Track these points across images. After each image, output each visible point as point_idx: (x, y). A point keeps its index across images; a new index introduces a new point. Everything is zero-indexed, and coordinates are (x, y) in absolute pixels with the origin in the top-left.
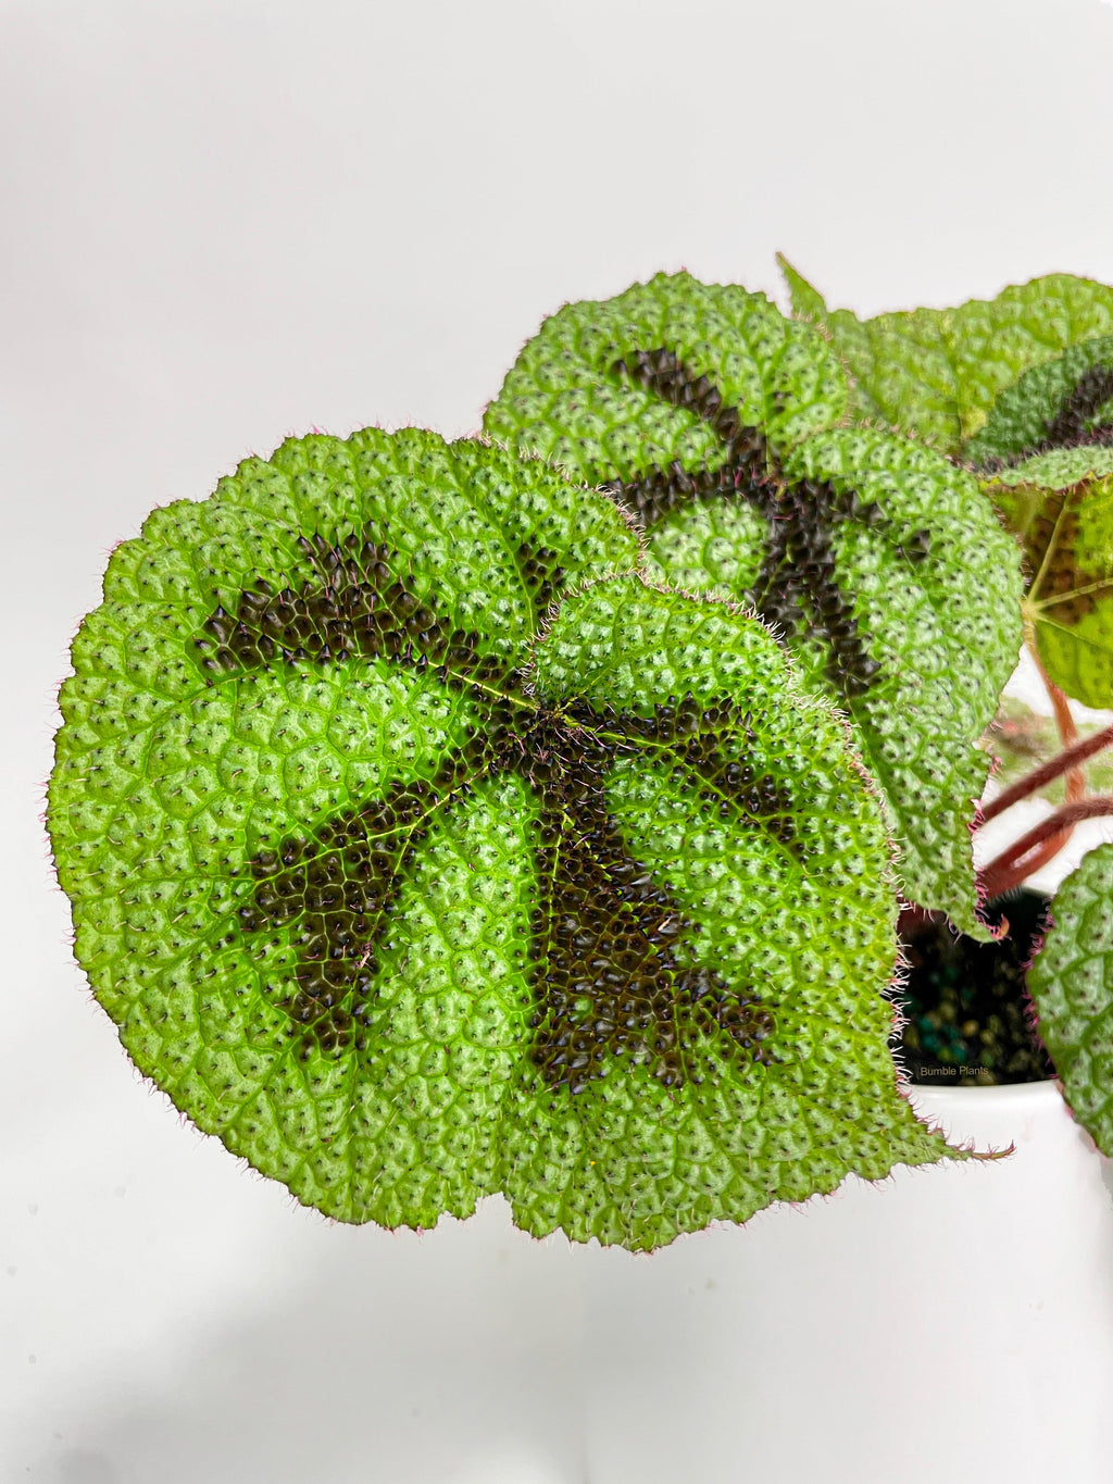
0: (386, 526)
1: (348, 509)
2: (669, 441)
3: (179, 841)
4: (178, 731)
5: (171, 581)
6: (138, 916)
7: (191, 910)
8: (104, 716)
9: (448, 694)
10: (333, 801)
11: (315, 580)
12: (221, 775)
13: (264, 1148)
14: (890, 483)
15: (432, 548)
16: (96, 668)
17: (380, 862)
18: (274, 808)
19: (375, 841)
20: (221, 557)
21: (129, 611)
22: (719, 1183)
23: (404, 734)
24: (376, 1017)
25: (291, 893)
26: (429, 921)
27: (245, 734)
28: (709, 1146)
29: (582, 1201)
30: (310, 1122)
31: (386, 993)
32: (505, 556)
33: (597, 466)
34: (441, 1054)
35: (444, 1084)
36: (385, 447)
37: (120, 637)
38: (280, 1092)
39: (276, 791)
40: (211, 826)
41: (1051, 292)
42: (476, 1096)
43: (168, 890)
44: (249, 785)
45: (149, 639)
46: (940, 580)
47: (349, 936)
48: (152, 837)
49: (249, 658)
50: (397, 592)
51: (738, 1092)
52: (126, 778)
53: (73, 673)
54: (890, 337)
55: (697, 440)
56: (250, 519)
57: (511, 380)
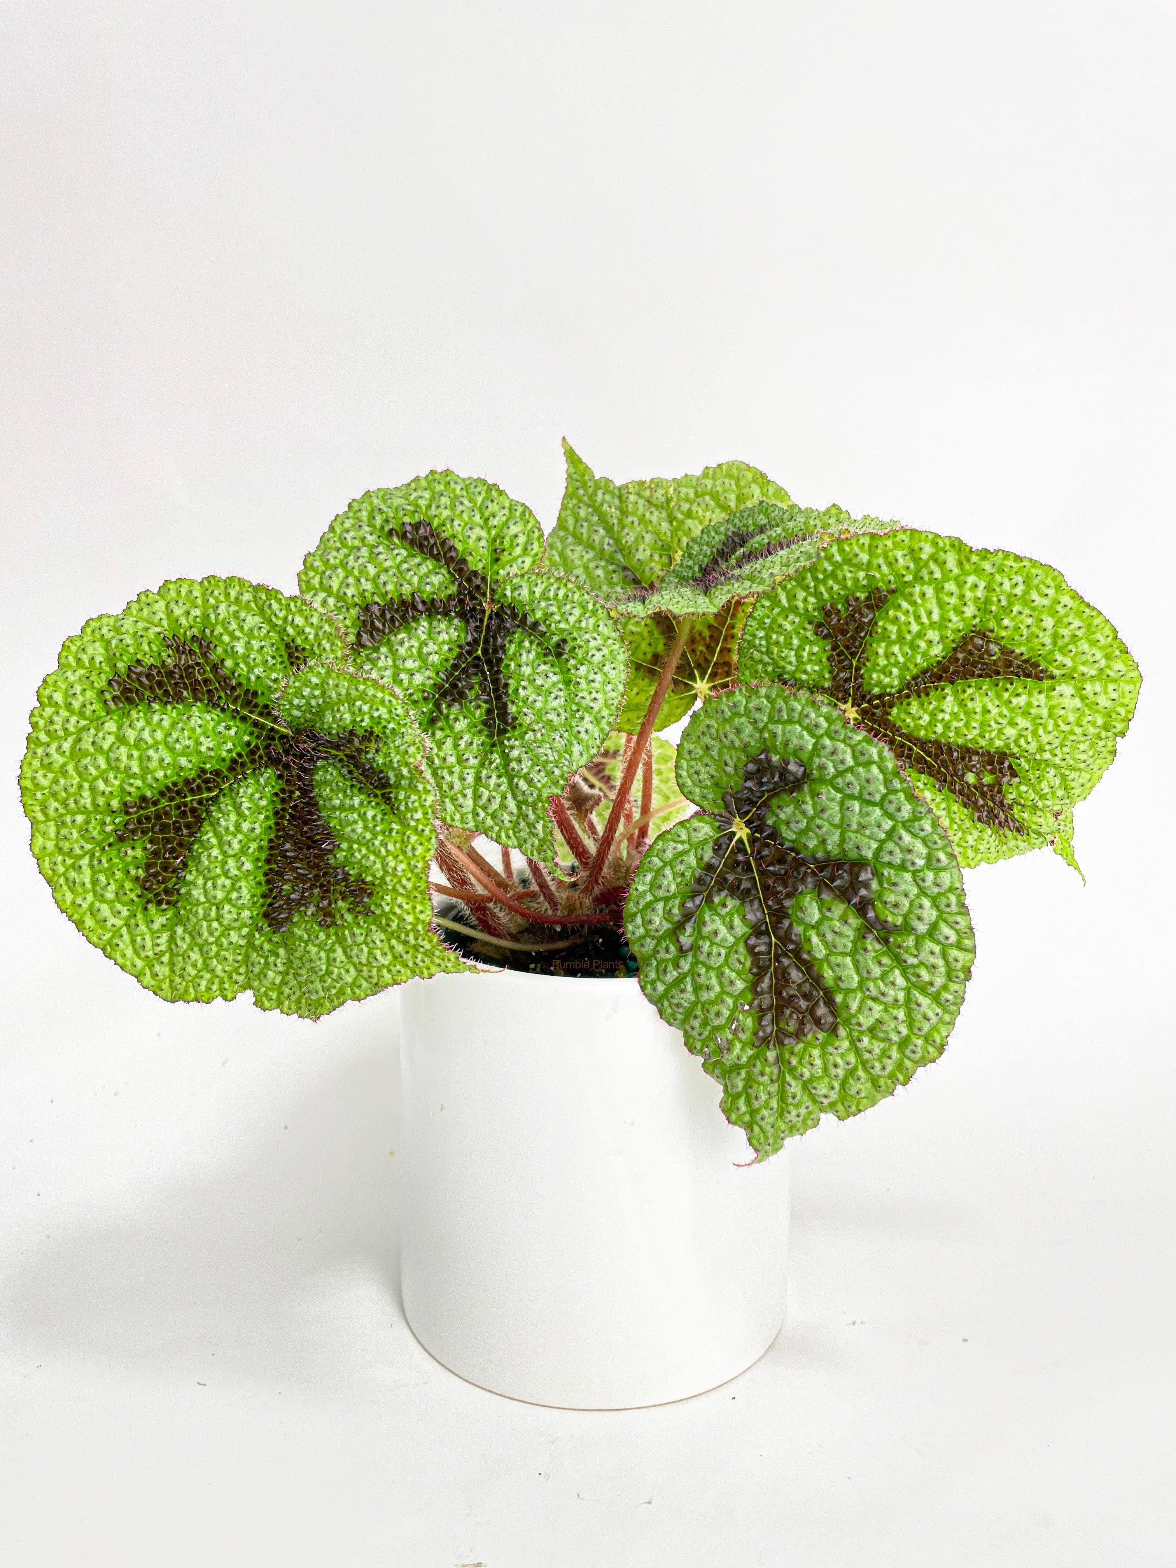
0: (212, 631)
1: (194, 621)
2: (415, 580)
3: (86, 794)
4: (89, 737)
5: (93, 658)
6: (64, 832)
7: (91, 829)
8: (52, 728)
9: (238, 723)
10: (166, 776)
11: (169, 660)
12: (108, 760)
13: (124, 956)
14: (554, 609)
15: (236, 644)
16: (50, 703)
17: (193, 811)
18: (135, 779)
19: (191, 801)
20: (121, 646)
21: (69, 674)
22: (349, 979)
23: (207, 743)
24: (183, 891)
25: (143, 824)
26: (214, 841)
27: (121, 739)
28: (343, 958)
29: (287, 991)
30: (148, 943)
31: (189, 878)
32: (277, 649)
33: (366, 594)
34: (214, 909)
35: (215, 925)
36: (219, 587)
37: (64, 687)
38: (133, 926)
39: (136, 769)
40: (101, 785)
41: (729, 476)
42: (232, 932)
43: (80, 818)
44: (122, 766)
45: (78, 689)
46: (569, 670)
47: (173, 848)
48: (72, 790)
49: (130, 700)
50: (215, 668)
51: (355, 929)
52: (61, 760)
53: (38, 705)
54: (632, 498)
55: (436, 580)
56: (140, 625)
57: (324, 539)
